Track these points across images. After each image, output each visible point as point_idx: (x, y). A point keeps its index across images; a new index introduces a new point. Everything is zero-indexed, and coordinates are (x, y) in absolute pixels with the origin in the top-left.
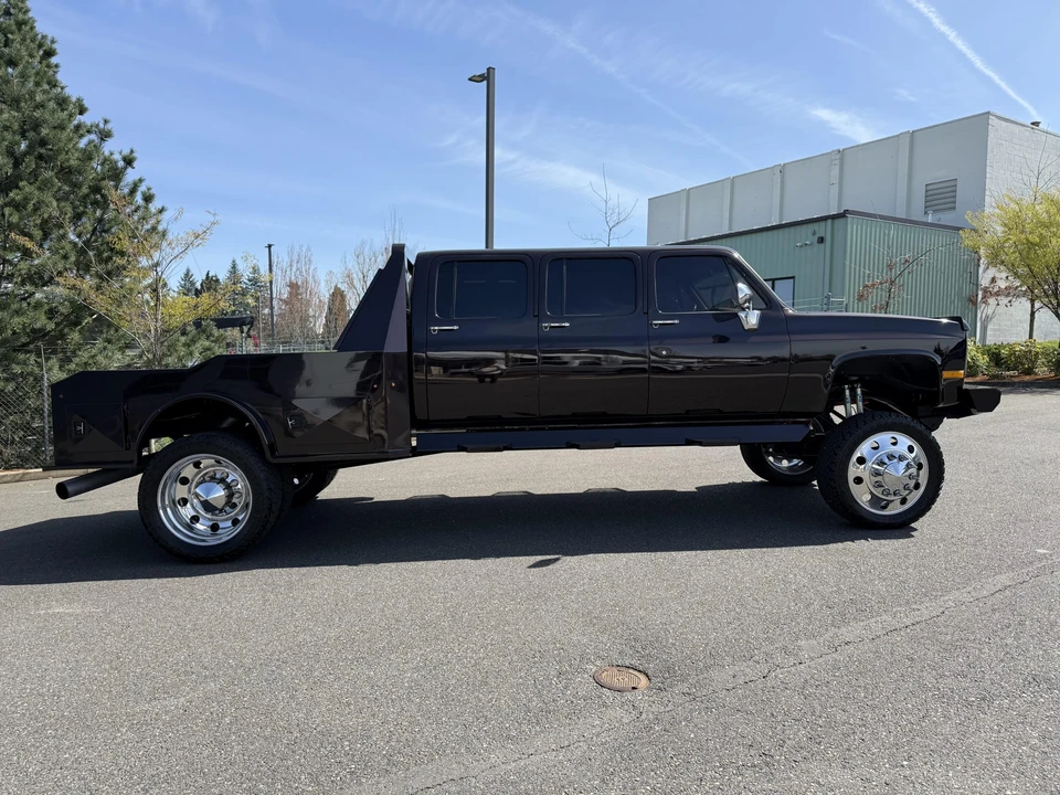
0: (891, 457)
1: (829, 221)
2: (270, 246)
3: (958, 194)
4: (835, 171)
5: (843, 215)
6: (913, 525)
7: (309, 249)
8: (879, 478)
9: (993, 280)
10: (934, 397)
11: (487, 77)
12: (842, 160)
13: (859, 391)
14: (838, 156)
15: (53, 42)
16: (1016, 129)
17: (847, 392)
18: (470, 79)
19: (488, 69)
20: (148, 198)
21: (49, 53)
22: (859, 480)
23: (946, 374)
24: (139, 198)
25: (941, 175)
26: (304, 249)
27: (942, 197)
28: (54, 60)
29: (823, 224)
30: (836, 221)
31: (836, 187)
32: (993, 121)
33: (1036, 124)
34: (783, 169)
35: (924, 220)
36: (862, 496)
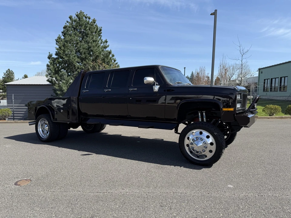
2: (185, 68)
11: (214, 14)
13: (204, 114)
15: (101, 28)
17: (199, 114)
20: (115, 61)
21: (101, 30)
23: (225, 109)
24: (113, 61)
28: (102, 31)
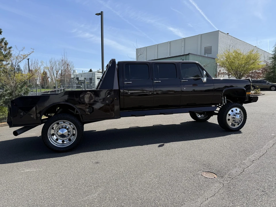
0: (236, 114)
1: (185, 56)
2: (28, 59)
3: (212, 50)
4: (183, 43)
5: (189, 54)
6: (240, 130)
7: (37, 60)
8: (234, 119)
9: (220, 71)
10: (245, 99)
11: (101, 14)
12: (185, 40)
13: (225, 98)
14: (184, 40)
16: (224, 35)
18: (96, 14)
19: (101, 12)
20: (6, 44)
22: (229, 120)
23: (247, 93)
24: (3, 44)
25: (208, 45)
26: (36, 60)
27: (208, 50)
29: (183, 57)
30: (187, 56)
31: (183, 47)
32: (220, 32)
33: (228, 34)
34: (170, 42)
35: (205, 56)
36: (230, 123)
